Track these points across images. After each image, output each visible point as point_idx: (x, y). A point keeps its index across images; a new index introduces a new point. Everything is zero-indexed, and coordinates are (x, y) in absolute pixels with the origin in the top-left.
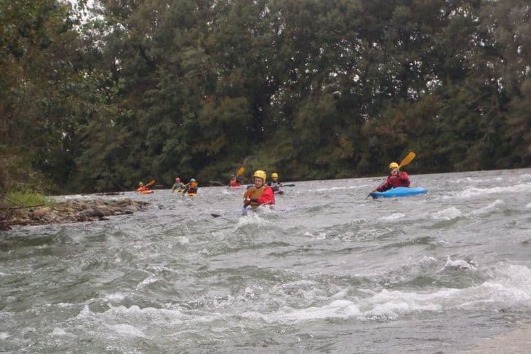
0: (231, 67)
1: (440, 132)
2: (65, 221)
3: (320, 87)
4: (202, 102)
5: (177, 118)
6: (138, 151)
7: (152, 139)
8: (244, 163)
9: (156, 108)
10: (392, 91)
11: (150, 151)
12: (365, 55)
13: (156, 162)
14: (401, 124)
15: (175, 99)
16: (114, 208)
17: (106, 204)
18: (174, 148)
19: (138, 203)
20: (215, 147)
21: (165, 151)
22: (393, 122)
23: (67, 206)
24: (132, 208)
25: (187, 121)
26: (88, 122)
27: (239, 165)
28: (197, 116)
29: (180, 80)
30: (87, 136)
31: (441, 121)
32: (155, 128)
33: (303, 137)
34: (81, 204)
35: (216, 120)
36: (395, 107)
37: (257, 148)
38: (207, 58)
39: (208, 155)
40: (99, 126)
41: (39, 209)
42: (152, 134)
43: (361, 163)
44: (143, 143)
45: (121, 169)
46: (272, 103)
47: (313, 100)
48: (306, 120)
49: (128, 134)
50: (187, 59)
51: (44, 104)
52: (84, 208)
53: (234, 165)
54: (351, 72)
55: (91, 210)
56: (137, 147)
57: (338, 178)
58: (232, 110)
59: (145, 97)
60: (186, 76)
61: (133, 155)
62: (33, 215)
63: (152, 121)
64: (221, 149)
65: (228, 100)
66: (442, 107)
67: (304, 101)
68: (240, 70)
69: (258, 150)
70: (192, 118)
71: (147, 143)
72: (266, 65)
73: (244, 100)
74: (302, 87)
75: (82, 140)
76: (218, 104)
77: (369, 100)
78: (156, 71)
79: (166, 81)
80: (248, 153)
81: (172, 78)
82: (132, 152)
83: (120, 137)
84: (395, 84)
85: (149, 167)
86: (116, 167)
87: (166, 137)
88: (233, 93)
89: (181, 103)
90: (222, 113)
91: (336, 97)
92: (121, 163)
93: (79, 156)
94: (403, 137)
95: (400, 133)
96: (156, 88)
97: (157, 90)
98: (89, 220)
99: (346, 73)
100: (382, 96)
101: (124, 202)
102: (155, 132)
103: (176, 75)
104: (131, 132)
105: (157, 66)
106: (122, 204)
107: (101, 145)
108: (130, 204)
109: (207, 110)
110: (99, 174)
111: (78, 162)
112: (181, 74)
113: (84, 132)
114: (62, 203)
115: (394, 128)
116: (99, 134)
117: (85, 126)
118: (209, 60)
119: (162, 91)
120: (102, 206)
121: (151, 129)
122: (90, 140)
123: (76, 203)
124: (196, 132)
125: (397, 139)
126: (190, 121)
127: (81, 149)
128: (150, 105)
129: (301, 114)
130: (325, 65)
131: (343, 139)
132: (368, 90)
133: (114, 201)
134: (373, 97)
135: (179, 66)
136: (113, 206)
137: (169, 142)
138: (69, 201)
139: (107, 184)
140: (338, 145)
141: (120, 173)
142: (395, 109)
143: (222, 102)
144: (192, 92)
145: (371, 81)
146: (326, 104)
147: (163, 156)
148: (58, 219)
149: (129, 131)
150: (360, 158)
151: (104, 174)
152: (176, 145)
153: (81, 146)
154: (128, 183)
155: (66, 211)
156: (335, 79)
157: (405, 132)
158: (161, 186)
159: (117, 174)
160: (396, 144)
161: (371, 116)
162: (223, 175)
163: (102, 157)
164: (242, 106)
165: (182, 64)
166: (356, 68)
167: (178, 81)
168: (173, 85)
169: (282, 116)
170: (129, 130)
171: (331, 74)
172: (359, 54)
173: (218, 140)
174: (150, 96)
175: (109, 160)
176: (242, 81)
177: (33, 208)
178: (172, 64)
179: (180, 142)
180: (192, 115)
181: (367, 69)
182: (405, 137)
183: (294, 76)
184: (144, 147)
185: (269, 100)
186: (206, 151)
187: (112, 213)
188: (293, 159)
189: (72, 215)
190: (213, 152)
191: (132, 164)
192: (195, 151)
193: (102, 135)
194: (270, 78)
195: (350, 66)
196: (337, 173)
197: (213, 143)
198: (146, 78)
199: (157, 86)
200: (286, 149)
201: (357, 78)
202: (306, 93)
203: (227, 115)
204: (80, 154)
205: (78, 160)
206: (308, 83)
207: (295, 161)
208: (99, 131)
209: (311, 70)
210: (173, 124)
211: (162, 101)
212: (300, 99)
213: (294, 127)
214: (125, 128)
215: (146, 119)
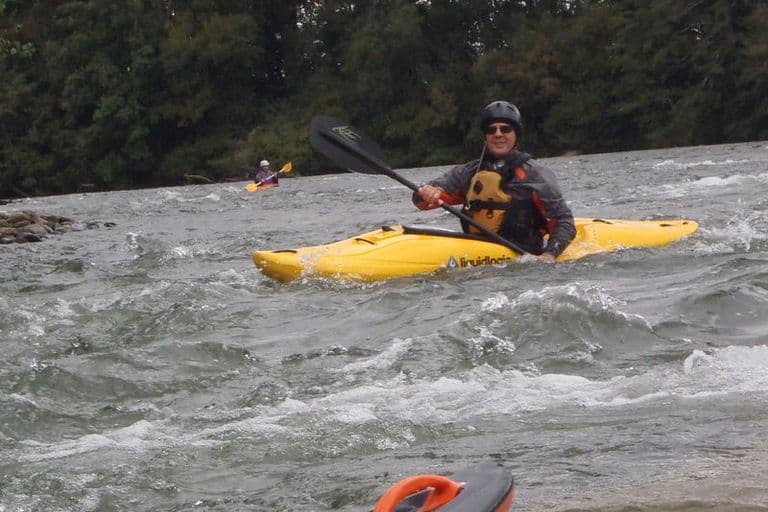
1: (619, 74)
4: (167, 25)
5: (121, 57)
6: (46, 120)
7: (74, 97)
8: (250, 140)
9: (78, 37)
11: (71, 119)
13: (82, 140)
14: (547, 59)
15: (115, 20)
16: (4, 228)
18: (115, 112)
19: (48, 219)
20: (194, 110)
21: (98, 119)
22: (530, 56)
25: (138, 61)
27: (240, 142)
28: (157, 51)
31: (622, 52)
32: (78, 77)
33: (361, 88)
35: (194, 58)
36: (532, 28)
37: (274, 110)
39: (180, 124)
42: (72, 87)
46: (300, 24)
48: (364, 56)
49: (27, 88)
53: (229, 142)
57: (427, 166)
58: (225, 40)
59: (60, 16)
63: (73, 62)
64: (206, 113)
65: (216, 18)
66: (623, 26)
69: (276, 115)
70: (149, 56)
71: (65, 105)
73: (246, 19)
76: (197, 28)
77: (484, 16)
80: (257, 120)
82: (37, 122)
87: (102, 92)
89: (127, 26)
90: (204, 45)
92: (15, 143)
94: (549, 85)
101: (21, 218)
102: (79, 84)
104: (34, 85)
106: (16, 221)
108: (33, 222)
109: (178, 40)
115: (534, 66)
124: (156, 82)
125: (538, 89)
126: (145, 61)
128: (69, 32)
129: (357, 46)
131: (436, 90)
133: (3, 217)
134: (493, 10)
137: (106, 102)
140: (429, 103)
142: (532, 32)
143: (205, 23)
147: (94, 128)
149: (28, 82)
150: (468, 126)
152: (119, 107)
154: (29, 181)
157: (553, 73)
158: (92, 186)
160: (536, 97)
161: (488, 46)
162: (209, 162)
164: (243, 30)
169: (319, 49)
170: (29, 79)
174: (68, 15)
179: (126, 102)
180: (149, 49)
184: (59, 112)
185: (294, 18)
190: (189, 119)
191: (34, 145)
192: (154, 118)
196: (425, 154)
203: (216, 48)
210: (113, 67)
211: (90, 23)
212: (354, 15)
213: (343, 69)
214: (20, 78)
215: (62, 59)
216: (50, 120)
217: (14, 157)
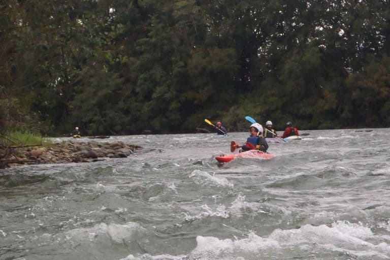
0: (220, 18)
2: (61, 161)
3: (306, 40)
4: (192, 51)
5: (167, 67)
6: (128, 97)
7: (143, 86)
9: (146, 56)
10: (376, 46)
11: (141, 97)
12: (351, 10)
13: (146, 108)
14: (384, 78)
15: (166, 48)
16: (108, 150)
17: (100, 146)
18: (163, 95)
19: (131, 146)
20: (203, 95)
21: (154, 98)
22: (376, 76)
23: (63, 147)
24: (125, 151)
25: (176, 70)
26: (82, 67)
27: (225, 113)
28: (186, 65)
29: (171, 30)
30: (79, 82)
32: (145, 76)
33: (288, 88)
34: (76, 145)
35: (204, 69)
36: (378, 62)
37: (244, 97)
38: (197, 9)
39: (196, 102)
40: (92, 72)
41: (36, 149)
42: (142, 81)
43: (343, 115)
44: (134, 89)
45: (112, 114)
46: (259, 55)
47: (298, 53)
48: (291, 72)
49: (120, 81)
50: (178, 10)
51: (45, 48)
52: (79, 149)
53: (220, 113)
54: (337, 27)
55: (86, 152)
56: (128, 93)
57: (321, 129)
58: (220, 61)
59: (138, 45)
60: (177, 25)
61: (124, 101)
62: (31, 155)
63: (144, 68)
65: (216, 50)
67: (289, 53)
68: (229, 21)
69: (244, 100)
70: (182, 67)
71: (138, 90)
72: (254, 18)
73: (232, 51)
74: (289, 39)
75: (74, 85)
77: (353, 54)
78: (149, 21)
79: (157, 30)
80: (235, 102)
81: (163, 28)
83: (112, 83)
84: (379, 39)
85: (138, 113)
86: (107, 112)
87: (156, 84)
88: (222, 43)
89: (171, 52)
90: (210, 63)
91: (321, 50)
92: (112, 108)
93: (71, 101)
94: (385, 91)
95: (382, 86)
96: (147, 37)
97: (148, 39)
98: (84, 161)
99: (331, 27)
100: (366, 50)
101: (116, 145)
102: (146, 80)
103: (168, 25)
104: (123, 79)
105: (149, 15)
106: (114, 146)
107: (94, 90)
108: (123, 147)
109: (197, 60)
110: (91, 118)
111: (71, 106)
112: (172, 24)
113: (78, 77)
114: (58, 144)
115: (377, 81)
116: (92, 80)
117: (78, 72)
118: (199, 11)
119: (154, 40)
120: (96, 149)
121: (142, 76)
122: (83, 84)
123: (70, 145)
124: (185, 81)
125: (379, 93)
126: (180, 70)
127: (74, 94)
128: (142, 53)
129: (287, 66)
130: (311, 18)
131: (326, 91)
132: (353, 45)
133: (107, 144)
135: (170, 16)
136: (106, 148)
137: (158, 89)
138: (64, 142)
139: (98, 128)
140: (323, 97)
141: (110, 118)
142: (378, 64)
143: (211, 52)
144: (182, 42)
145: (356, 35)
146: (311, 57)
147: (152, 102)
148: (53, 159)
149: (120, 78)
150: (342, 110)
151: (96, 118)
152: (165, 93)
153: (74, 91)
154: (118, 128)
155: (62, 151)
156: (320, 33)
157: (387, 86)
158: (150, 131)
159: (107, 118)
160: (378, 97)
161: (355, 70)
163: (94, 102)
164: (230, 56)
165: (174, 14)
166: (342, 23)
167: (169, 30)
168: (164, 35)
169: (268, 67)
170: (121, 76)
171: (317, 28)
172: (345, 10)
173: (206, 89)
175: (100, 105)
176: (231, 32)
177: (30, 148)
178: (164, 14)
179: (169, 90)
180: (182, 63)
181: (352, 24)
182: (388, 91)
183: (281, 29)
184: (134, 93)
185: (256, 52)
186: (195, 99)
187: (106, 155)
188: (277, 109)
189: (68, 156)
190: (201, 100)
191: (121, 110)
192: (183, 98)
193: (94, 81)
194: (258, 31)
195: (336, 21)
196: (320, 123)
197: (200, 91)
198: (137, 27)
199: (149, 34)
200: (272, 99)
201: (342, 32)
202: (292, 45)
203: (215, 65)
204: (72, 98)
205: (70, 104)
206: (294, 36)
207: (279, 111)
208: (91, 76)
209: (297, 23)
210: (163, 72)
211: (153, 49)
212: (287, 52)
213: (280, 79)
214: (116, 75)
215: (138, 67)
216: (130, 97)
217: (111, 115)
